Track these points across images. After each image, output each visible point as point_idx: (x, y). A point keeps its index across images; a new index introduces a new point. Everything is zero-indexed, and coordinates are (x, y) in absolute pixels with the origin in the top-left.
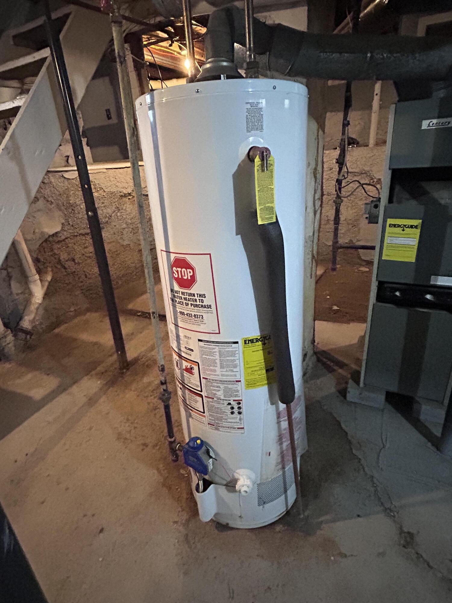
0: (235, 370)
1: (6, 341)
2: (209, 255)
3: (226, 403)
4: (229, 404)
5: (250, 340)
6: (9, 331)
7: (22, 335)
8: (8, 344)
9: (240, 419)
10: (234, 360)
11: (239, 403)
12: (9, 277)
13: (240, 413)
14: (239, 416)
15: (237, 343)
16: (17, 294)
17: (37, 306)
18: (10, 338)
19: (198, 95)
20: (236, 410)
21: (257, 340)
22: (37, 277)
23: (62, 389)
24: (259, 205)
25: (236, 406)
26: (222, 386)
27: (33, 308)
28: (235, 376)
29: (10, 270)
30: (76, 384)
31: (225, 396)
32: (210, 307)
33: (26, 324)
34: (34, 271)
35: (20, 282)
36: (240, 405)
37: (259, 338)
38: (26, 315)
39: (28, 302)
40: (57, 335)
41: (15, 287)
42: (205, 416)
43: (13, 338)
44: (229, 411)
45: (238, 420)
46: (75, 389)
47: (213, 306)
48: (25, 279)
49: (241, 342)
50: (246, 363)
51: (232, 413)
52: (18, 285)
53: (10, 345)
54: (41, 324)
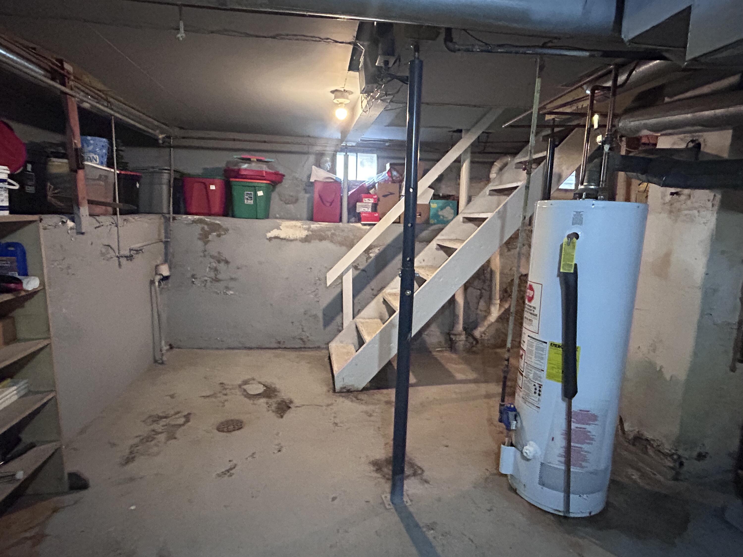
0: (542, 361)
1: (459, 338)
2: (540, 286)
3: (533, 383)
4: (535, 385)
5: (555, 345)
6: (464, 332)
7: (471, 340)
8: (460, 341)
9: (539, 400)
10: (542, 355)
11: (540, 387)
12: (481, 297)
13: (539, 395)
14: (538, 397)
15: (546, 343)
16: (481, 311)
17: (489, 323)
18: (463, 337)
19: (552, 206)
20: (537, 392)
21: (559, 347)
22: (498, 302)
23: (475, 381)
24: (563, 262)
25: (538, 389)
26: (533, 370)
27: (486, 323)
28: (541, 365)
29: (483, 291)
30: (486, 384)
31: (533, 379)
32: (536, 315)
33: (477, 333)
34: (498, 296)
35: (485, 302)
36: (540, 389)
37: (561, 345)
38: (480, 327)
39: (485, 317)
40: (496, 353)
41: (482, 304)
42: (521, 391)
43: (464, 339)
44: (533, 390)
45: (537, 400)
46: (483, 385)
47: (538, 315)
48: (490, 301)
49: (549, 344)
50: (549, 360)
51: (535, 393)
52: (484, 304)
53: (461, 343)
54: (488, 340)
